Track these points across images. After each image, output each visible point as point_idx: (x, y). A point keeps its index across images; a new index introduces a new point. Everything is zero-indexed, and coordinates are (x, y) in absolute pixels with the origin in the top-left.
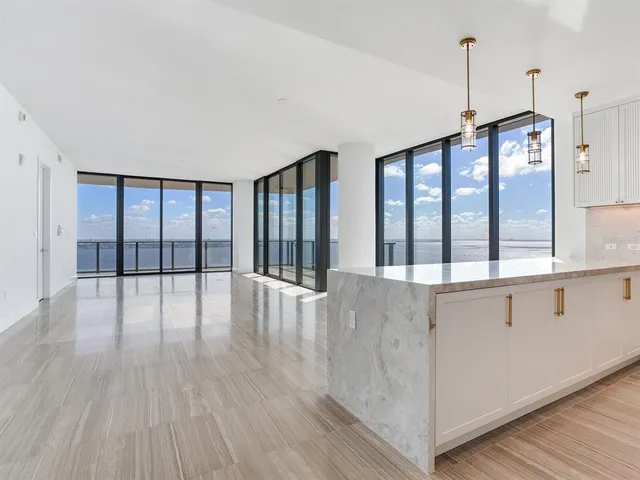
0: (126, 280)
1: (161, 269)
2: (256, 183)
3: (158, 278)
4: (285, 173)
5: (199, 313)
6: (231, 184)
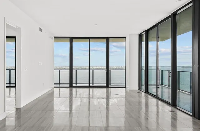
6: (125, 38)
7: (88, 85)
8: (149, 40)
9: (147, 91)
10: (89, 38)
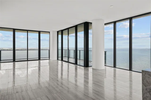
0: (16, 63)
1: (28, 59)
2: (58, 32)
3: (26, 62)
4: (69, 29)
5: (39, 77)
6: (49, 32)
7: (27, 60)
8: (63, 34)
9: (62, 60)
10: (27, 31)
